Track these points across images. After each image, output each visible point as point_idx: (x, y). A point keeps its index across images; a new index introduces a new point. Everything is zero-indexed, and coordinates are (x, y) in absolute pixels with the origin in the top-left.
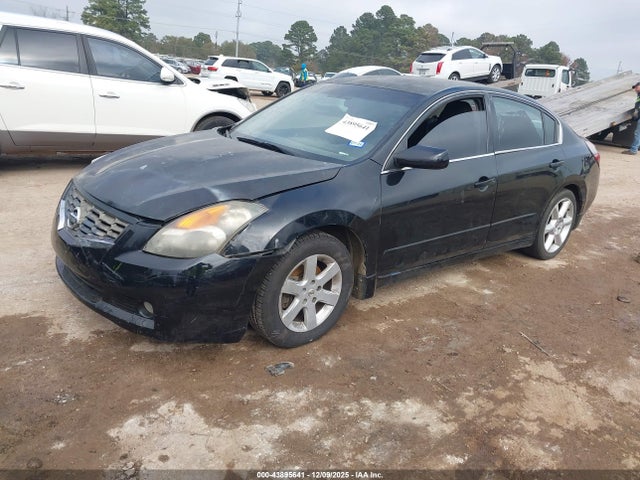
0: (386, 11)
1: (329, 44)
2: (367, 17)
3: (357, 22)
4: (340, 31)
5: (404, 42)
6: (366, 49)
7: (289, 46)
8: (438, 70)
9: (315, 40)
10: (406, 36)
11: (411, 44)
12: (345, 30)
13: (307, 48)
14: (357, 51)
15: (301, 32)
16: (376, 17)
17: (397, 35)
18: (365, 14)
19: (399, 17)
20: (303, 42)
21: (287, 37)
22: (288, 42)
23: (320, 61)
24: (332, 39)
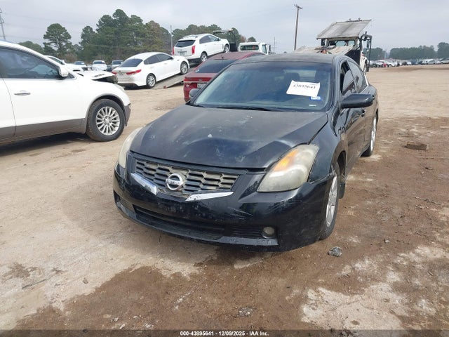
0: (119, 13)
1: (81, 40)
2: (106, 19)
3: (100, 22)
4: (87, 30)
5: (137, 34)
6: (111, 42)
7: (49, 44)
8: (193, 52)
9: (70, 37)
10: (139, 30)
11: (143, 35)
12: (91, 29)
13: (64, 44)
14: (105, 44)
15: (56, 32)
16: (112, 18)
17: (132, 30)
18: (104, 16)
19: (130, 17)
20: (59, 40)
21: (45, 37)
22: (47, 41)
23: (77, 53)
24: (83, 36)
